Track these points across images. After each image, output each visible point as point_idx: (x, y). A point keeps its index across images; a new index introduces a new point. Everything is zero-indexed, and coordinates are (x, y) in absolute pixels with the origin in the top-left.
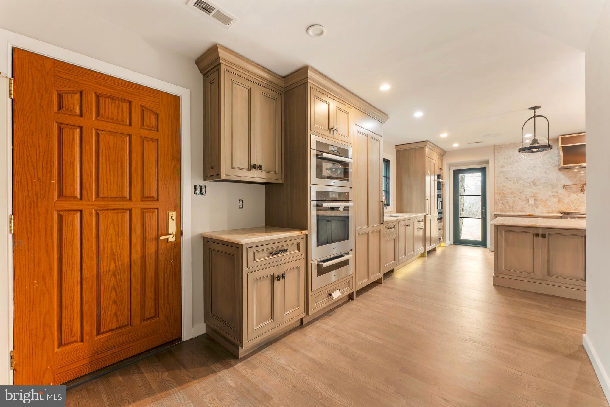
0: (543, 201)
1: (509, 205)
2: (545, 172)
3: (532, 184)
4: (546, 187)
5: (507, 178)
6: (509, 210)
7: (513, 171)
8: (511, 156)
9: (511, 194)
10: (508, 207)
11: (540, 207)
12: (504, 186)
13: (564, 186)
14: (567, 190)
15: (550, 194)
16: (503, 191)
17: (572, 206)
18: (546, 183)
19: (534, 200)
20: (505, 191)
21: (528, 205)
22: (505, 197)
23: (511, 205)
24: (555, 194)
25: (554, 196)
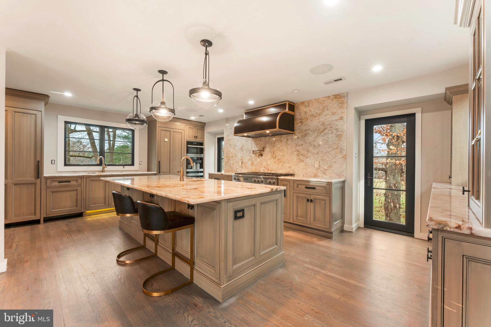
0: (245, 163)
1: (231, 167)
2: (247, 140)
3: (241, 150)
4: (247, 152)
5: (230, 145)
6: (231, 170)
7: (233, 139)
8: (232, 127)
9: (232, 157)
10: (230, 168)
11: (244, 168)
12: (229, 151)
13: (253, 151)
14: (255, 155)
15: (249, 158)
16: (228, 155)
17: (257, 168)
18: (247, 149)
19: (242, 162)
20: (229, 155)
21: (239, 166)
22: (229, 159)
23: (232, 166)
24: (251, 158)
25: (250, 159)
